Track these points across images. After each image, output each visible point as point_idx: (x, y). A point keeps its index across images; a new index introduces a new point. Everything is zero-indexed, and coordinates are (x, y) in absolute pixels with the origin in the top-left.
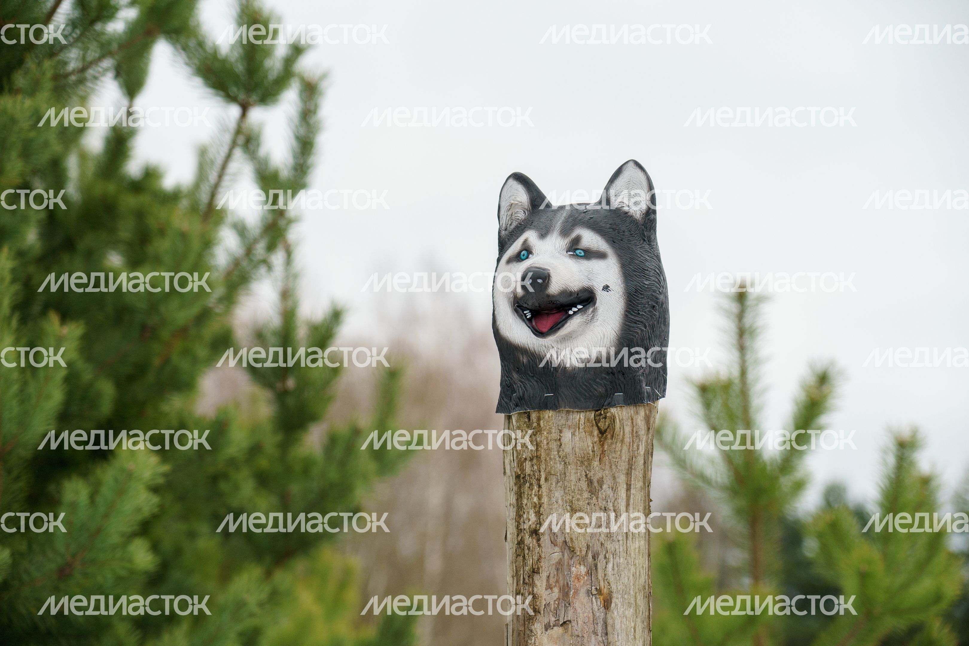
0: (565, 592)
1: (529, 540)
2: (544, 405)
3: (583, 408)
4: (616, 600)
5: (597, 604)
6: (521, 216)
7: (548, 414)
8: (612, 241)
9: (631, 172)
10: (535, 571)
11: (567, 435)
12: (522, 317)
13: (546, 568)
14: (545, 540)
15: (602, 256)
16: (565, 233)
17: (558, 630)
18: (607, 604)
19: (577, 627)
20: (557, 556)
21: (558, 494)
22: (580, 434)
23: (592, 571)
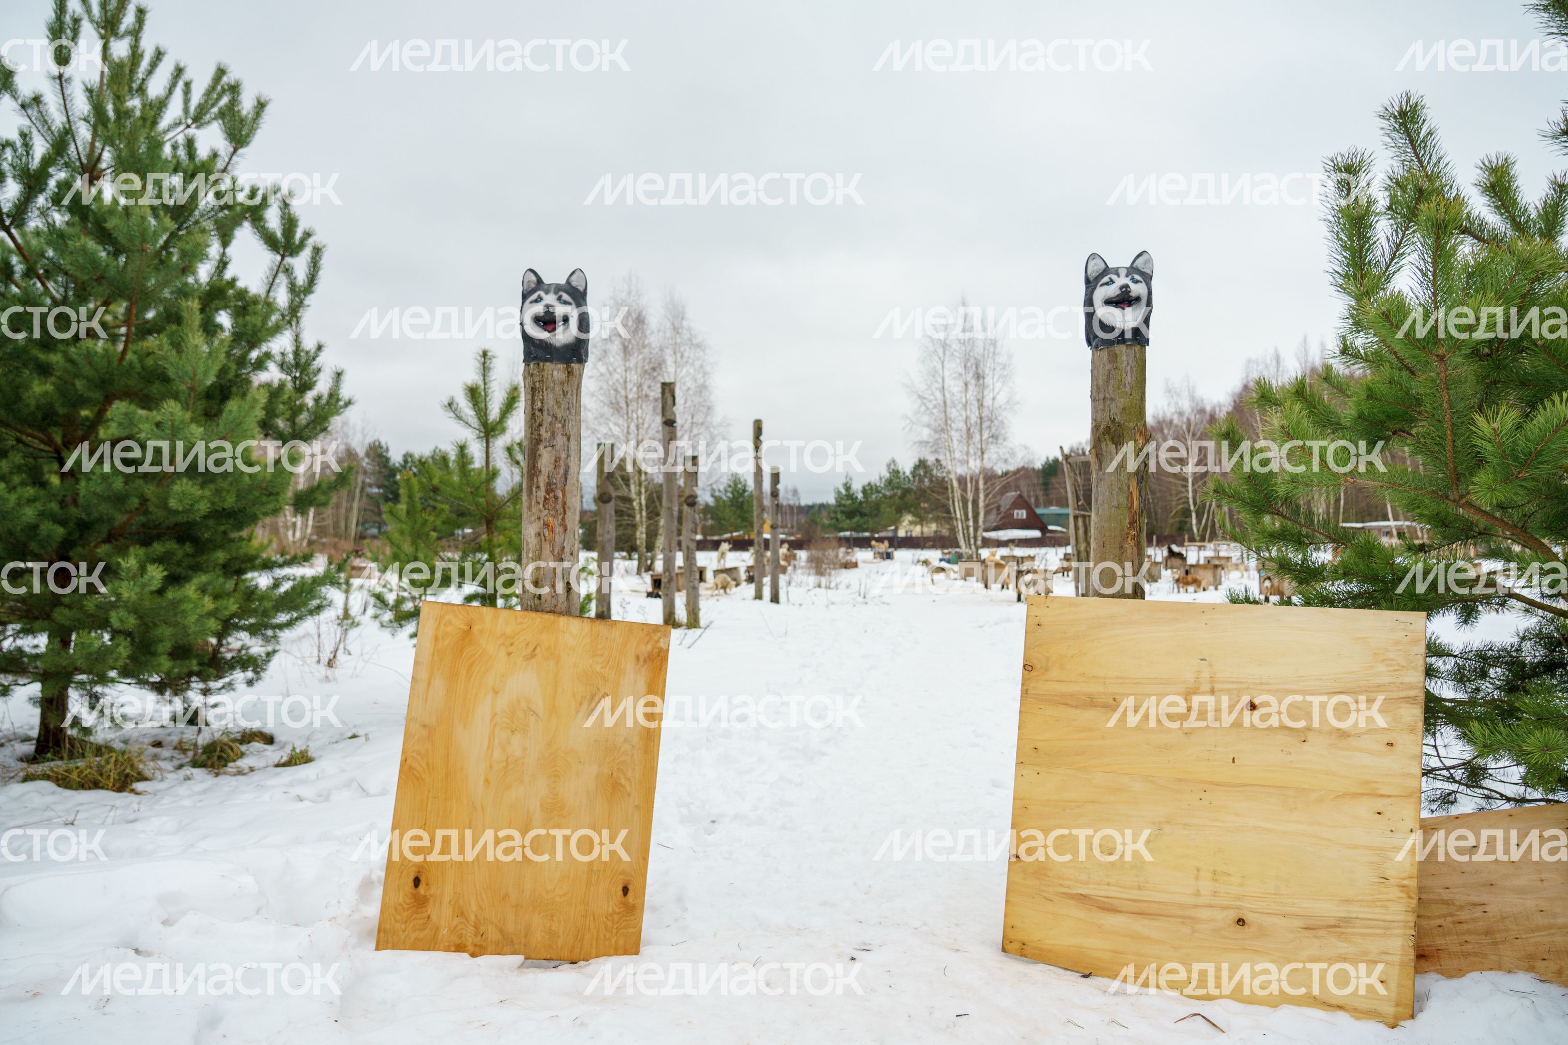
0: (553, 434)
1: (537, 413)
2: (546, 360)
3: (563, 363)
4: (572, 438)
5: (565, 439)
6: (533, 286)
7: (548, 364)
8: (573, 298)
9: (578, 273)
10: (540, 425)
11: (555, 373)
12: (539, 326)
13: (545, 424)
14: (545, 413)
15: (570, 304)
16: (556, 293)
17: (549, 449)
18: (569, 439)
19: (557, 447)
20: (550, 419)
21: (551, 396)
22: (561, 373)
23: (564, 426)
